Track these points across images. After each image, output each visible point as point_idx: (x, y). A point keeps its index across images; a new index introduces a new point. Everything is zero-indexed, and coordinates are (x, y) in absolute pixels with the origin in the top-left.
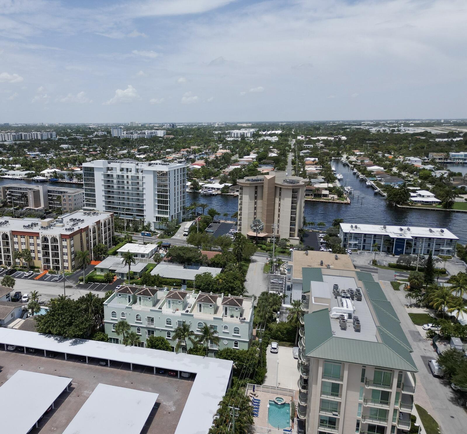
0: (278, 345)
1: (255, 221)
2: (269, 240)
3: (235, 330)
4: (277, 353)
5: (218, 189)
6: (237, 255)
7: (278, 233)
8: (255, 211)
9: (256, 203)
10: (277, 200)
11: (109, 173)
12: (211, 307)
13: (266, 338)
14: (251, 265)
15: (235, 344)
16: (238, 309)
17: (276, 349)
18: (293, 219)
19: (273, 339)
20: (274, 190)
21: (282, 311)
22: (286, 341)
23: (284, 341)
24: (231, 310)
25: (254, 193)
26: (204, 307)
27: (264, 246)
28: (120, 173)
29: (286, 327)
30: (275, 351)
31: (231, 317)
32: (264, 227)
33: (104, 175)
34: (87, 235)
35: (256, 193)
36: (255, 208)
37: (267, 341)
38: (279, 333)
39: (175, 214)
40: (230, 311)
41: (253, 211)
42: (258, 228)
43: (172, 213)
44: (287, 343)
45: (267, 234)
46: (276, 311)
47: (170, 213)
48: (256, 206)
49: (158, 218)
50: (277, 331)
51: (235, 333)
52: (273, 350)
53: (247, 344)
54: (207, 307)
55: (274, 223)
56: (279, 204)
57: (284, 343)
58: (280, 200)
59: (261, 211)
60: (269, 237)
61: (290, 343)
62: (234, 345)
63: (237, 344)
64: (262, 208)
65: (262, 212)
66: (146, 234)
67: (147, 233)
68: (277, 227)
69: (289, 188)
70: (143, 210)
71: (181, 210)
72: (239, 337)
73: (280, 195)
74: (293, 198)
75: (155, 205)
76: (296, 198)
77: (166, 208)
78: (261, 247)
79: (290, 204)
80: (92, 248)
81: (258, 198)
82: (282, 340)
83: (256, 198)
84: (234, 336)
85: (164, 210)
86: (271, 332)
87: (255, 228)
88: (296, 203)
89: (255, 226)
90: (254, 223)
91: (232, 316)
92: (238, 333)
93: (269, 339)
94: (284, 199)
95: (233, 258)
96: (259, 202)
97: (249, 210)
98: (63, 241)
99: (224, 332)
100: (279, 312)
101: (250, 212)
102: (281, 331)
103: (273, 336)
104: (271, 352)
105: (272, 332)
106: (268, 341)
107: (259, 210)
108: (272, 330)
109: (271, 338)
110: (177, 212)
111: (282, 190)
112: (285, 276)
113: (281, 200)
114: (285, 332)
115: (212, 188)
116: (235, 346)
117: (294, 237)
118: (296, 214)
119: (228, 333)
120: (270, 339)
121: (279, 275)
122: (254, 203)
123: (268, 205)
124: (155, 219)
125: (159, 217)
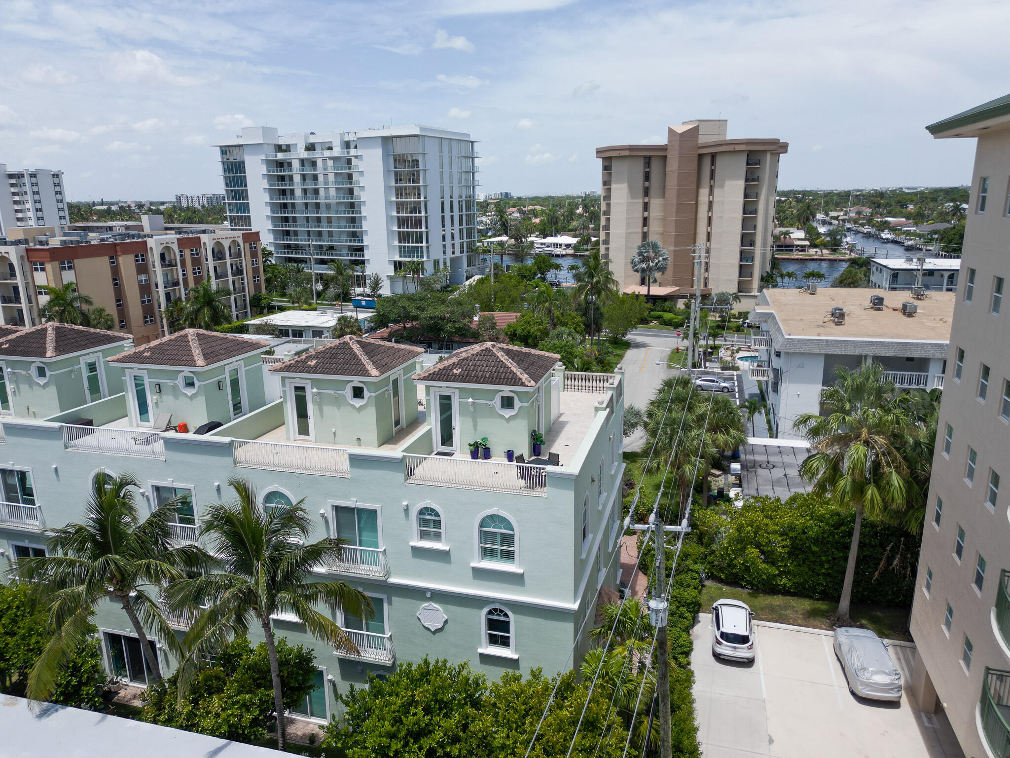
0: (753, 616)
1: (643, 246)
2: (681, 304)
3: (485, 536)
4: (748, 663)
5: (568, 246)
6: (585, 314)
7: (706, 285)
8: (645, 229)
9: (646, 207)
10: (704, 193)
11: (280, 156)
12: (358, 403)
13: (686, 577)
14: (630, 354)
15: (492, 624)
16: (517, 404)
17: (744, 640)
18: (747, 240)
19: (720, 581)
20: (694, 166)
21: (750, 457)
22: (786, 592)
23: (773, 590)
24: (474, 413)
25: (641, 176)
26: (320, 401)
27: (667, 316)
28: (305, 155)
29: (787, 520)
30: (742, 652)
31: (474, 455)
32: (670, 263)
33: (269, 162)
34: (143, 268)
35: (647, 177)
36: (645, 221)
37: (689, 594)
38: (752, 552)
39: (445, 259)
40: (469, 421)
41: (640, 230)
42: (651, 264)
43: (436, 252)
44: (792, 601)
45: (676, 288)
46: (720, 463)
47: (428, 252)
48: (646, 214)
49: (398, 266)
50: (741, 542)
51: (488, 553)
52: (726, 649)
53: (570, 627)
54: (338, 402)
55: (695, 242)
56: (710, 204)
57: (778, 600)
58: (711, 192)
59: (661, 230)
60: (683, 297)
61: (806, 604)
62: (484, 631)
63: (505, 626)
64: (664, 220)
65: (662, 234)
66: (364, 303)
67: (366, 300)
68: (703, 254)
69: (738, 148)
70: (363, 246)
71: (462, 252)
72: (517, 579)
73: (712, 177)
74: (747, 180)
75: (390, 232)
76: (757, 179)
77: (419, 238)
78: (658, 318)
79: (740, 199)
80: (163, 309)
81: (652, 192)
82: (769, 588)
83: (646, 192)
84: (479, 574)
85: (415, 245)
86: (708, 545)
87: (644, 266)
88: (757, 196)
89: (645, 260)
90: (640, 254)
91: (481, 451)
92: (509, 556)
93: (701, 581)
94: (722, 186)
95: (573, 318)
96: (656, 204)
97: (628, 225)
98: (36, 269)
99: (417, 552)
100: (736, 466)
101: (631, 231)
102: (764, 542)
103: (721, 570)
104: (718, 657)
105: (714, 547)
106: (695, 593)
107: (655, 228)
108: (712, 540)
109: (708, 578)
110: (449, 255)
111: (719, 161)
112: (735, 373)
113: (716, 191)
114: (780, 547)
115: (554, 244)
116: (494, 640)
117: (750, 292)
118: (755, 228)
119: (444, 556)
120: (708, 583)
121: (719, 371)
122: (640, 207)
123: (679, 209)
124: (392, 267)
125: (400, 262)
